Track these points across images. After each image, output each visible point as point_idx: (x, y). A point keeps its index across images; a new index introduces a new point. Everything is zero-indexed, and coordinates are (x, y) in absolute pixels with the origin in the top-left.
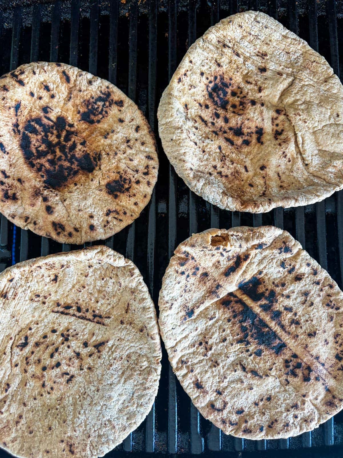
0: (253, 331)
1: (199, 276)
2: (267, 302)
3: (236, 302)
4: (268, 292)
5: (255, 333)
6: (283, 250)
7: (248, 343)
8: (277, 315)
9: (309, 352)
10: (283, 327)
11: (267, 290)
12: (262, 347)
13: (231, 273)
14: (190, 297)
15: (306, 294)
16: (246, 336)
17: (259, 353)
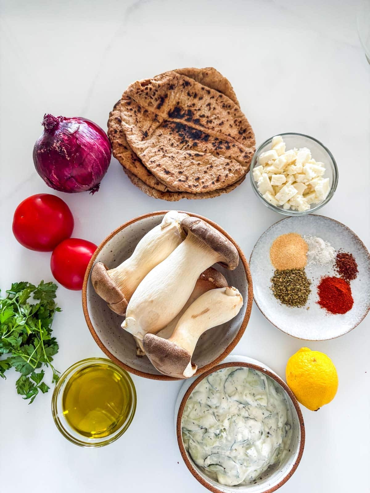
0: (187, 134)
1: (142, 112)
2: (188, 117)
3: (171, 124)
4: (187, 112)
5: (189, 135)
6: (185, 85)
7: (187, 142)
8: (197, 121)
9: (223, 133)
10: (203, 126)
11: (186, 111)
12: (196, 141)
13: (161, 107)
14: (142, 125)
15: (209, 105)
16: (184, 138)
17: (195, 145)
